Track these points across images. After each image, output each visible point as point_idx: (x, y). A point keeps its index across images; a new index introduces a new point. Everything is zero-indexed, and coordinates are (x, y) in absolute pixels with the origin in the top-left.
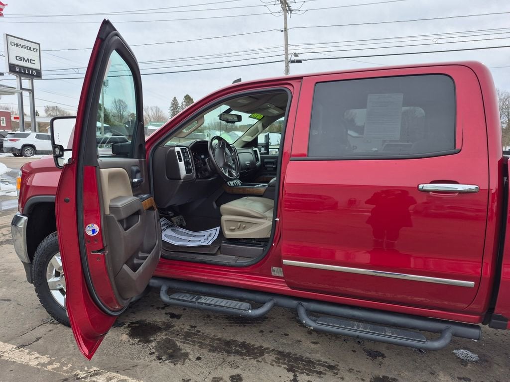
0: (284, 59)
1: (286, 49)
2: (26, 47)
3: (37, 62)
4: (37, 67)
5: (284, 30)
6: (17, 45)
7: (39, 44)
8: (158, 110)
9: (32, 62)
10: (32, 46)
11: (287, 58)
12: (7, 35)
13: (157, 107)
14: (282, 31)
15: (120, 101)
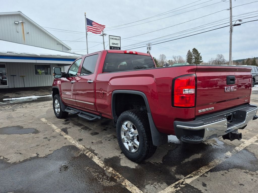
0: (229, 25)
1: (231, 19)
2: (115, 39)
3: (119, 44)
4: (119, 46)
5: (230, 9)
6: (113, 39)
7: (120, 37)
8: (180, 57)
9: (117, 44)
10: (118, 38)
11: (231, 24)
12: (109, 35)
13: (180, 56)
14: (228, 10)
15: (163, 55)
